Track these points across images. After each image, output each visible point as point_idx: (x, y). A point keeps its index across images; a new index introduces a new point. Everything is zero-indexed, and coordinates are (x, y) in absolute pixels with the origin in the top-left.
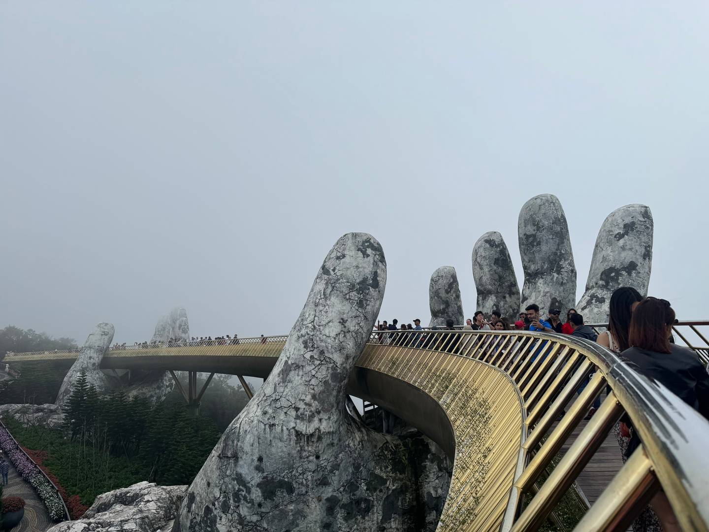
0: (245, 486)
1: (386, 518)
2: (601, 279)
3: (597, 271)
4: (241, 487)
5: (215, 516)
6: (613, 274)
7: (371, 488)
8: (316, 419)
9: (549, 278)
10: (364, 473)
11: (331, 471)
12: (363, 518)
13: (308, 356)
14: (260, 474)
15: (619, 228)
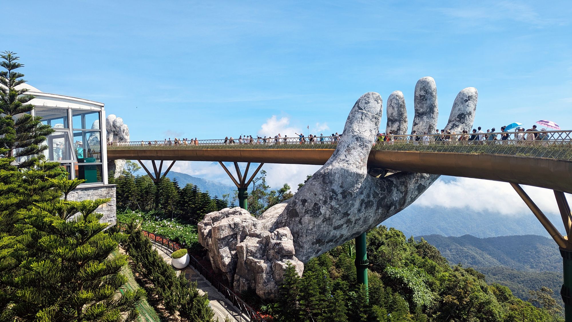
0: (335, 194)
1: (378, 209)
2: (458, 118)
3: (456, 114)
4: (334, 194)
5: (320, 206)
6: (463, 116)
7: (374, 197)
8: (362, 169)
9: (429, 115)
10: (372, 191)
11: (364, 189)
12: (370, 208)
13: (358, 144)
14: (342, 189)
15: (466, 97)
